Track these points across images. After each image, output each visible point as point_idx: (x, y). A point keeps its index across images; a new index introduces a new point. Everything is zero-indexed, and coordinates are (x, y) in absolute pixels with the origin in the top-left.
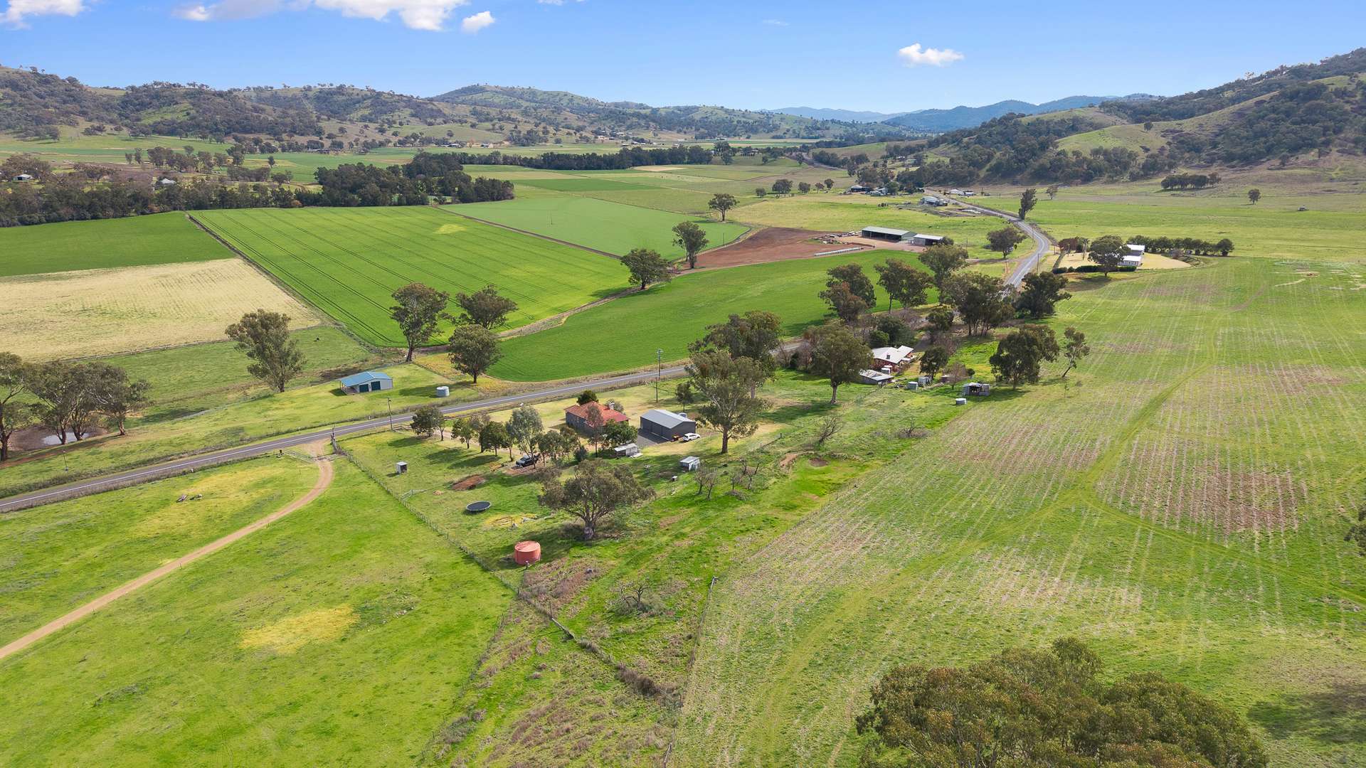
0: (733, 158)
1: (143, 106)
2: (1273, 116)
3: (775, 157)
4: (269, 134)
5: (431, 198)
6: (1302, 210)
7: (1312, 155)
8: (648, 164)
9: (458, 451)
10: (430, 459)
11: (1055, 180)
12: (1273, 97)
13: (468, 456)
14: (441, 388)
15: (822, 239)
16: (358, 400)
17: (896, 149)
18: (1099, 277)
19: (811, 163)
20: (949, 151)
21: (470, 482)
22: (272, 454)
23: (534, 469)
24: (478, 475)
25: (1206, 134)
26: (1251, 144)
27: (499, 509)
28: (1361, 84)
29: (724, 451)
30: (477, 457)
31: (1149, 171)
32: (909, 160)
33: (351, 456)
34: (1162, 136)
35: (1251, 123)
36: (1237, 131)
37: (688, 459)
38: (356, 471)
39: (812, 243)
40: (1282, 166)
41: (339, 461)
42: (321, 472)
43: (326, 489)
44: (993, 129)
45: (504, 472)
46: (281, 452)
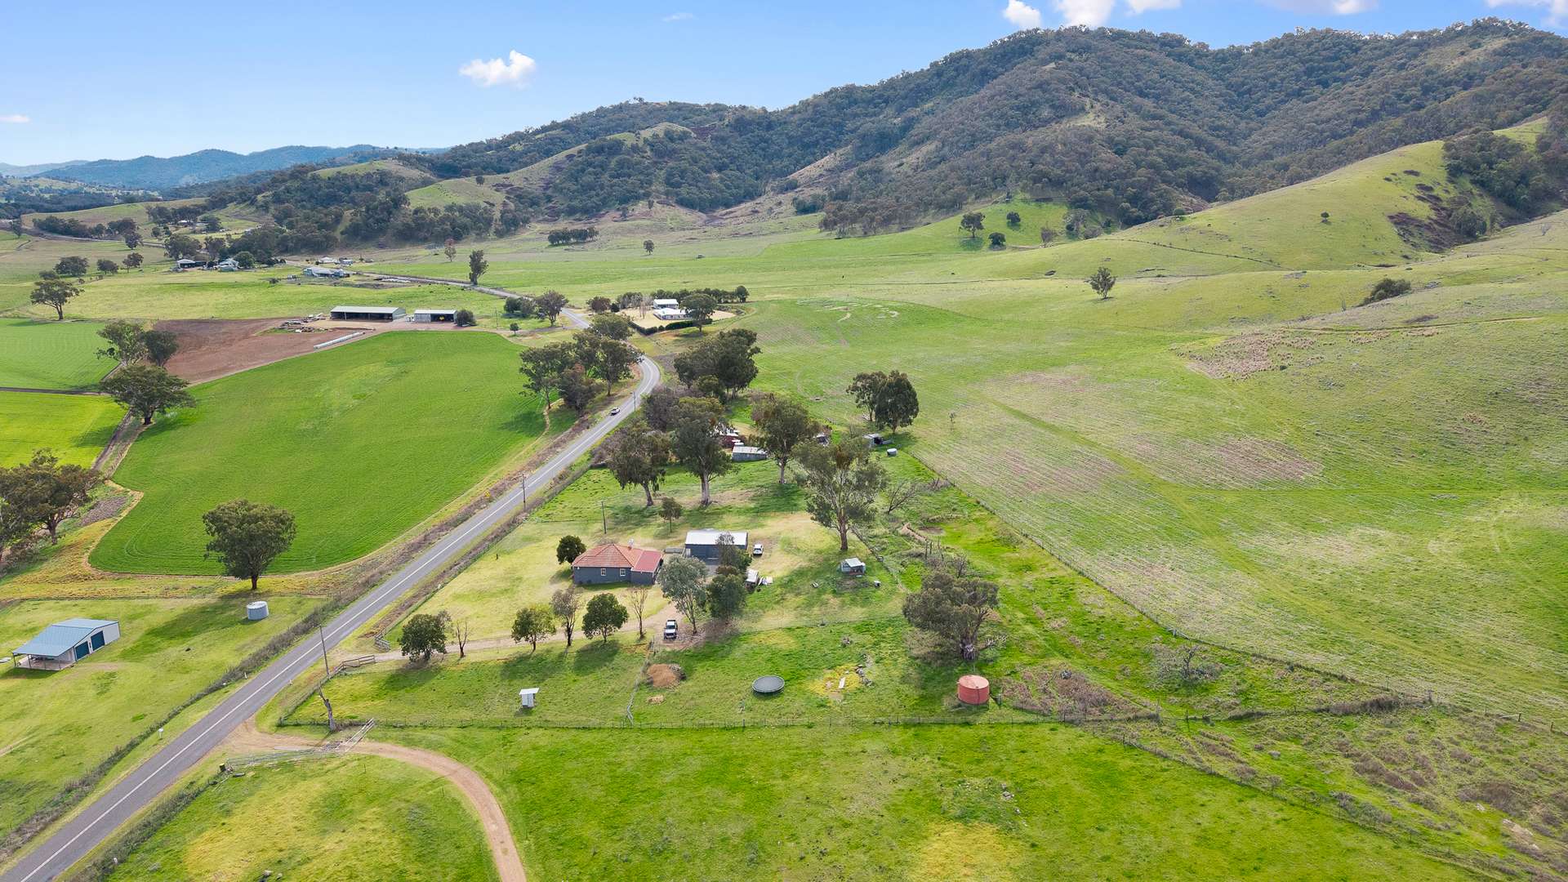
2: (591, 169)
6: (700, 257)
7: (641, 206)
9: (528, 657)
10: (522, 678)
11: (425, 240)
12: (580, 152)
13: (561, 656)
14: (256, 605)
15: (286, 327)
16: (113, 669)
17: (161, 211)
18: (695, 332)
19: (37, 235)
20: (244, 212)
21: (667, 673)
22: (206, 777)
23: (695, 633)
24: (649, 665)
25: (536, 188)
26: (584, 197)
27: (788, 677)
28: (646, 140)
29: (845, 547)
30: (578, 652)
31: (511, 225)
32: (199, 226)
33: (377, 723)
34: (497, 190)
35: (574, 177)
36: (564, 185)
37: (854, 562)
38: (452, 732)
39: (280, 333)
40: (624, 217)
41: (379, 734)
42: (392, 756)
43: (472, 767)
44: (288, 184)
45: (668, 649)
46: (223, 768)
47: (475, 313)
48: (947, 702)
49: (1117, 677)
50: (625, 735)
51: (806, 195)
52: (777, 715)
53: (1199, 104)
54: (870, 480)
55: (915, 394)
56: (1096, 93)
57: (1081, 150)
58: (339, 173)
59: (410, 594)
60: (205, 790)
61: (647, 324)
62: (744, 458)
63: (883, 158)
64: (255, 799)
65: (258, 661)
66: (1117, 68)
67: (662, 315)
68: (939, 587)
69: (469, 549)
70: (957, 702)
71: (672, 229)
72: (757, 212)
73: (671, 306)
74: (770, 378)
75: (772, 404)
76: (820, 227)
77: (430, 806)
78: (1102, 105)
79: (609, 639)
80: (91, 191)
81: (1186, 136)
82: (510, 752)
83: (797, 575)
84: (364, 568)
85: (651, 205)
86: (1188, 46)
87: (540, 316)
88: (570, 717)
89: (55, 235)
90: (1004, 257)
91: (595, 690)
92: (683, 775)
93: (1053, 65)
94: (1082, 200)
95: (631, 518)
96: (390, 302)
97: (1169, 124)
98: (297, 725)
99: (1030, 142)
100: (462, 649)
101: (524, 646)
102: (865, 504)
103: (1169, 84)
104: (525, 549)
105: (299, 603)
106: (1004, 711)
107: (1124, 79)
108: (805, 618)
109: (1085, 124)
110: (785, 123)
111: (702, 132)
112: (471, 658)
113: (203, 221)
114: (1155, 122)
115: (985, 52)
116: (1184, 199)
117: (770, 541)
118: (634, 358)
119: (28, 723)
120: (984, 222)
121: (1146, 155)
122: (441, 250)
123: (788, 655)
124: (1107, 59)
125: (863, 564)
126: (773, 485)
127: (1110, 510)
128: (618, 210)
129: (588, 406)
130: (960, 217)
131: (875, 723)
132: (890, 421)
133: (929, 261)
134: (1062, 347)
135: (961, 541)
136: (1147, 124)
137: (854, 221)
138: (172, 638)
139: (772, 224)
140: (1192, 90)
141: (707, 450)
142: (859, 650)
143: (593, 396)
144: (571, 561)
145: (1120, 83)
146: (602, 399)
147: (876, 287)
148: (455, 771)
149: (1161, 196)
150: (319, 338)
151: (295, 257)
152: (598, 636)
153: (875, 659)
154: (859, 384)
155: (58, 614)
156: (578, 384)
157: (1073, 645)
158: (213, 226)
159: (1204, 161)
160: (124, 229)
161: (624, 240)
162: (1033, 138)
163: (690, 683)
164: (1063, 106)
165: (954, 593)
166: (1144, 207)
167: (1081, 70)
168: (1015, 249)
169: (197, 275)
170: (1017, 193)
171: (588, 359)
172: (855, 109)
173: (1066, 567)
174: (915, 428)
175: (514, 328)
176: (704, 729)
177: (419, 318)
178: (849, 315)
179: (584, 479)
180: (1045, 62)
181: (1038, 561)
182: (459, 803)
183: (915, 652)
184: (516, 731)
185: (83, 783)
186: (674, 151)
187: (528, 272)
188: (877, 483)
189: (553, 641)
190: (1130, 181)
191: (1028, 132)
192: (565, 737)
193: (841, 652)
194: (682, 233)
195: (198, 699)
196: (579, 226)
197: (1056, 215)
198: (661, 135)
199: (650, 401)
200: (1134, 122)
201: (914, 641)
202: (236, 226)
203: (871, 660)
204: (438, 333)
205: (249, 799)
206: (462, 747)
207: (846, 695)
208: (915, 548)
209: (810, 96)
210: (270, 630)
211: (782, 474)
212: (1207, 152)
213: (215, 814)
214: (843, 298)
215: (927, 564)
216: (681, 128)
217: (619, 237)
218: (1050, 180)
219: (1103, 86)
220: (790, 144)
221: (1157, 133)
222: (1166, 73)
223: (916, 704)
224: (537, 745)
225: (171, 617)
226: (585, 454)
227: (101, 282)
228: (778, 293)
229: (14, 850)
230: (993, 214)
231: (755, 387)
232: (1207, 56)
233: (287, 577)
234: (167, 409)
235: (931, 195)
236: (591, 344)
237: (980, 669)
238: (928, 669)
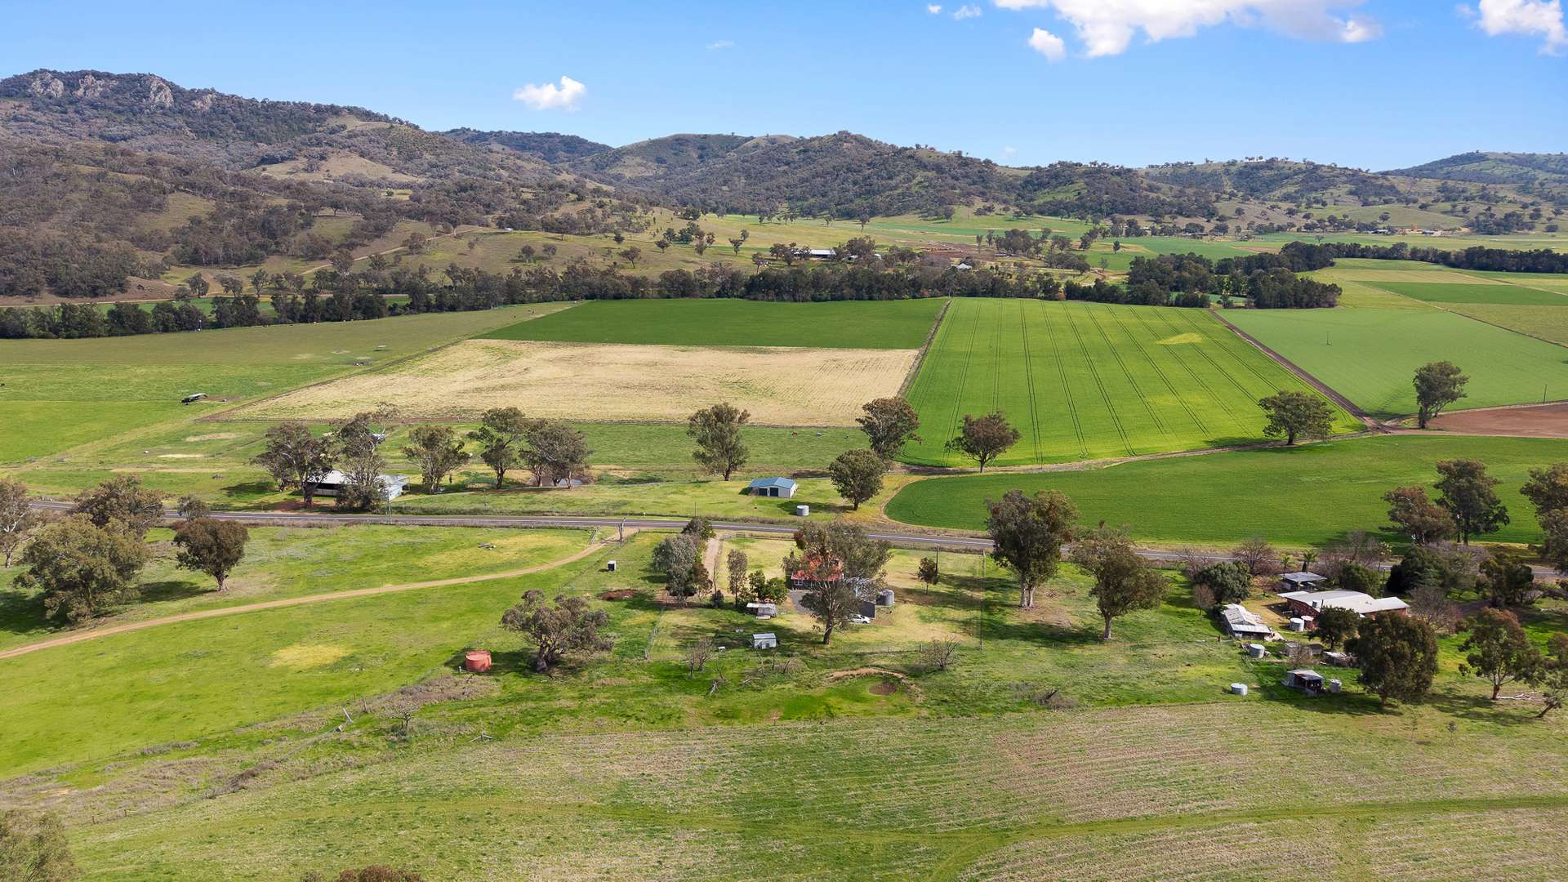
1: (1042, 185)
4: (1152, 216)
5: (1214, 299)
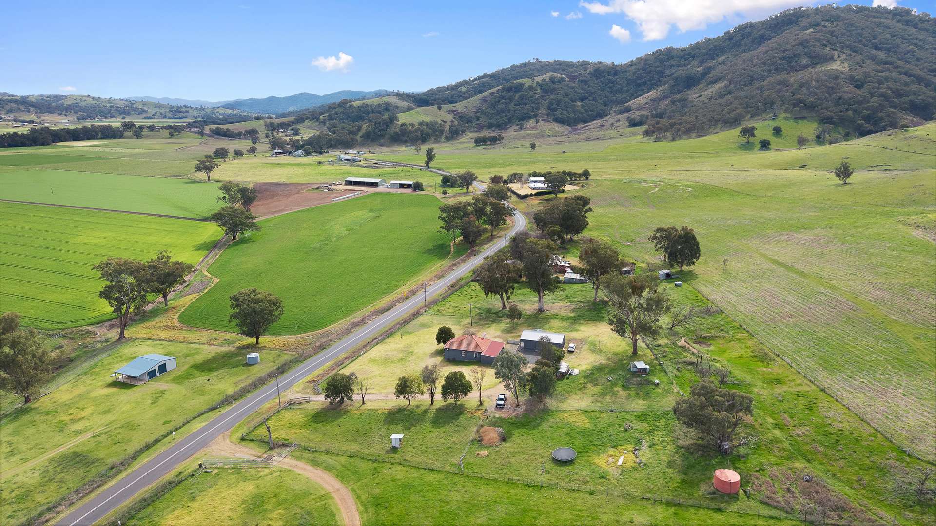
0: (142, 133)
2: (503, 101)
3: (179, 132)
6: (564, 152)
7: (532, 123)
8: (66, 140)
9: (404, 409)
10: (397, 424)
11: (406, 142)
12: (498, 90)
13: (426, 411)
14: (253, 355)
15: (320, 188)
16: (165, 388)
17: (272, 124)
18: (552, 198)
19: (212, 137)
20: (313, 125)
21: (493, 434)
22: (189, 471)
23: (518, 405)
24: (482, 426)
25: (471, 112)
26: (498, 117)
27: (580, 450)
28: (538, 83)
29: (635, 352)
30: (437, 410)
31: (454, 134)
32: (289, 132)
33: (299, 445)
34: (449, 114)
35: (493, 106)
36: (487, 110)
37: (640, 365)
38: (343, 459)
39: (316, 191)
40: (521, 129)
41: (298, 454)
42: (301, 472)
43: (349, 488)
44: (337, 110)
45: (497, 416)
46: (200, 465)
47: (424, 184)
48: (703, 489)
49: (854, 486)
50: (456, 479)
51: (636, 115)
52: (567, 480)
53: (919, 54)
54: (657, 305)
55: (698, 244)
56: (842, 48)
57: (830, 85)
58: (364, 103)
59: (344, 356)
60: (186, 479)
61: (522, 192)
62: (571, 281)
63: (689, 92)
64: (212, 491)
65: (244, 392)
66: (859, 31)
67: (533, 187)
68: (703, 395)
69: (387, 329)
70: (712, 489)
71: (549, 136)
72: (604, 126)
73: (540, 182)
74: (598, 228)
75: (591, 246)
76: (644, 135)
77: (316, 514)
78: (846, 56)
79: (458, 403)
80: (243, 114)
81: (910, 76)
82: (377, 481)
83: (597, 370)
84: (323, 336)
85: (537, 122)
86: (914, 15)
87: (460, 186)
88: (422, 459)
89: (219, 137)
90: (770, 156)
91: (442, 441)
92: (490, 519)
93: (811, 30)
94: (828, 118)
95: (489, 317)
96: (379, 176)
97: (897, 67)
98: (252, 440)
99: (792, 80)
100: (363, 398)
101: (402, 401)
102: (652, 322)
103: (899, 41)
104: (420, 332)
105: (279, 356)
106: (752, 503)
107: (864, 38)
108: (599, 404)
109: (834, 68)
110: (626, 71)
111: (573, 78)
112: (369, 405)
113: (292, 130)
114: (887, 66)
115: (763, 24)
116: (908, 118)
117: (581, 342)
118: (509, 212)
119: (110, 417)
120: (755, 132)
121: (879, 88)
122: (413, 148)
123: (583, 432)
124: (852, 25)
125: (647, 367)
126: (589, 302)
127: (849, 340)
128: (518, 125)
129: (477, 241)
130: (740, 129)
131: (643, 498)
132: (679, 262)
133: (716, 157)
134: (811, 216)
135: (726, 355)
136: (880, 68)
137: (666, 131)
138: (203, 371)
139: (613, 133)
140: (916, 45)
141: (543, 275)
142: (637, 435)
143: (480, 235)
144: (444, 343)
145: (861, 41)
146: (487, 238)
147: (678, 172)
148: (338, 490)
149: (889, 116)
150: (335, 195)
151: (334, 150)
152: (451, 400)
153: (650, 443)
154: (658, 235)
155: (151, 349)
156: (471, 227)
157: (815, 452)
158: (296, 133)
159: (923, 92)
160: (252, 134)
161: (519, 143)
162: (794, 78)
163: (508, 445)
164: (817, 57)
165: (716, 401)
166: (875, 124)
167: (832, 33)
168: (777, 150)
169: (283, 159)
170: (780, 113)
171: (480, 212)
172: (672, 62)
173: (810, 384)
174: (698, 267)
175: (445, 193)
176: (512, 483)
177: (393, 186)
178: (657, 189)
179: (466, 288)
180: (806, 28)
181: (787, 377)
182: (335, 516)
183: (681, 442)
184: (384, 465)
185: (122, 464)
186: (554, 89)
187: (460, 161)
188: (662, 308)
189: (421, 399)
190: (866, 106)
191: (792, 74)
192: (416, 473)
193: (623, 435)
194: (554, 138)
195: (203, 414)
196: (493, 134)
197: (809, 129)
198: (547, 79)
199: (514, 240)
200: (870, 67)
201: (681, 433)
202: (307, 133)
203: (645, 444)
204: (401, 194)
205: (209, 490)
206: (347, 472)
207: (623, 471)
208: (689, 358)
209: (643, 55)
210: (257, 371)
211: (596, 294)
212: (926, 86)
213: (186, 499)
214: (655, 179)
215: (696, 372)
216: (559, 75)
217: (516, 140)
218: (805, 105)
219: (848, 43)
220: (628, 84)
221: (887, 73)
222: (896, 33)
223: (678, 487)
224: (395, 478)
225: (208, 357)
226: (470, 272)
227: (234, 161)
228: (610, 175)
229: (70, 505)
230: (763, 128)
231: (586, 234)
232: (928, 21)
233: (278, 338)
234: (245, 232)
235: (720, 115)
236: (482, 202)
237: (733, 463)
238: (691, 458)
